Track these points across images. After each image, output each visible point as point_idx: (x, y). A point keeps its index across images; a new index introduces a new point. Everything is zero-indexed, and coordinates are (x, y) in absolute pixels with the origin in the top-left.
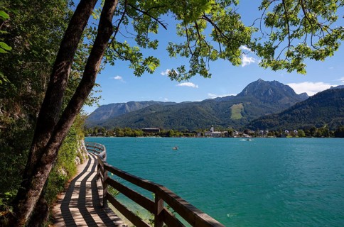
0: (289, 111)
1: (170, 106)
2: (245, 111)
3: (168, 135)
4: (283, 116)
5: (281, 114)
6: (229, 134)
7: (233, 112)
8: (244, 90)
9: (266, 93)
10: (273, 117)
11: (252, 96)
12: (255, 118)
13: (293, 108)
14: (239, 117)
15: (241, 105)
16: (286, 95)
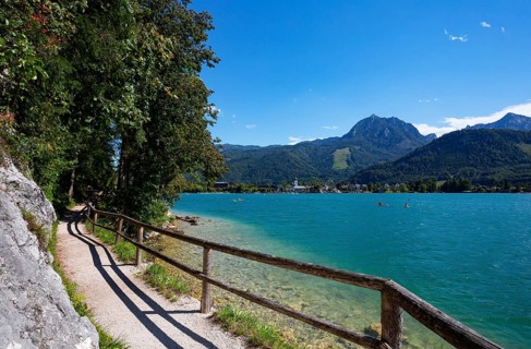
0: (406, 159)
1: (251, 151)
2: (352, 158)
3: (238, 190)
4: (399, 165)
5: (395, 163)
6: (315, 190)
7: (336, 159)
8: (352, 130)
9: (382, 133)
10: (385, 167)
11: (363, 138)
12: (365, 167)
13: (412, 155)
14: (344, 166)
15: (347, 151)
16: (408, 137)
